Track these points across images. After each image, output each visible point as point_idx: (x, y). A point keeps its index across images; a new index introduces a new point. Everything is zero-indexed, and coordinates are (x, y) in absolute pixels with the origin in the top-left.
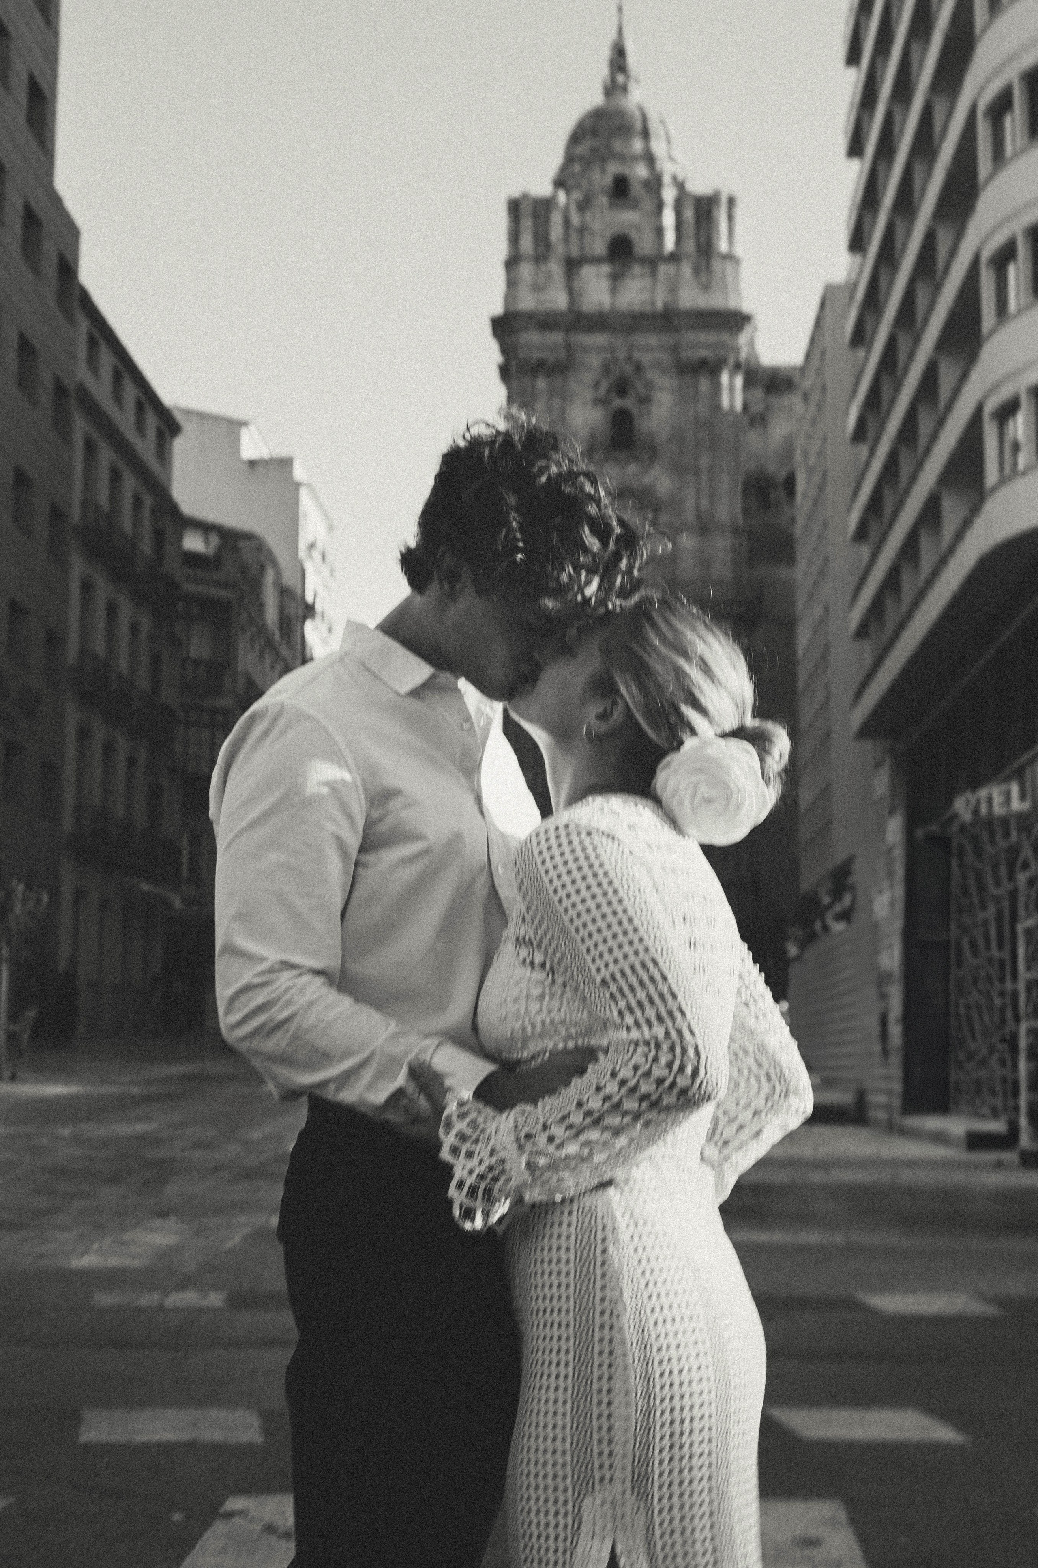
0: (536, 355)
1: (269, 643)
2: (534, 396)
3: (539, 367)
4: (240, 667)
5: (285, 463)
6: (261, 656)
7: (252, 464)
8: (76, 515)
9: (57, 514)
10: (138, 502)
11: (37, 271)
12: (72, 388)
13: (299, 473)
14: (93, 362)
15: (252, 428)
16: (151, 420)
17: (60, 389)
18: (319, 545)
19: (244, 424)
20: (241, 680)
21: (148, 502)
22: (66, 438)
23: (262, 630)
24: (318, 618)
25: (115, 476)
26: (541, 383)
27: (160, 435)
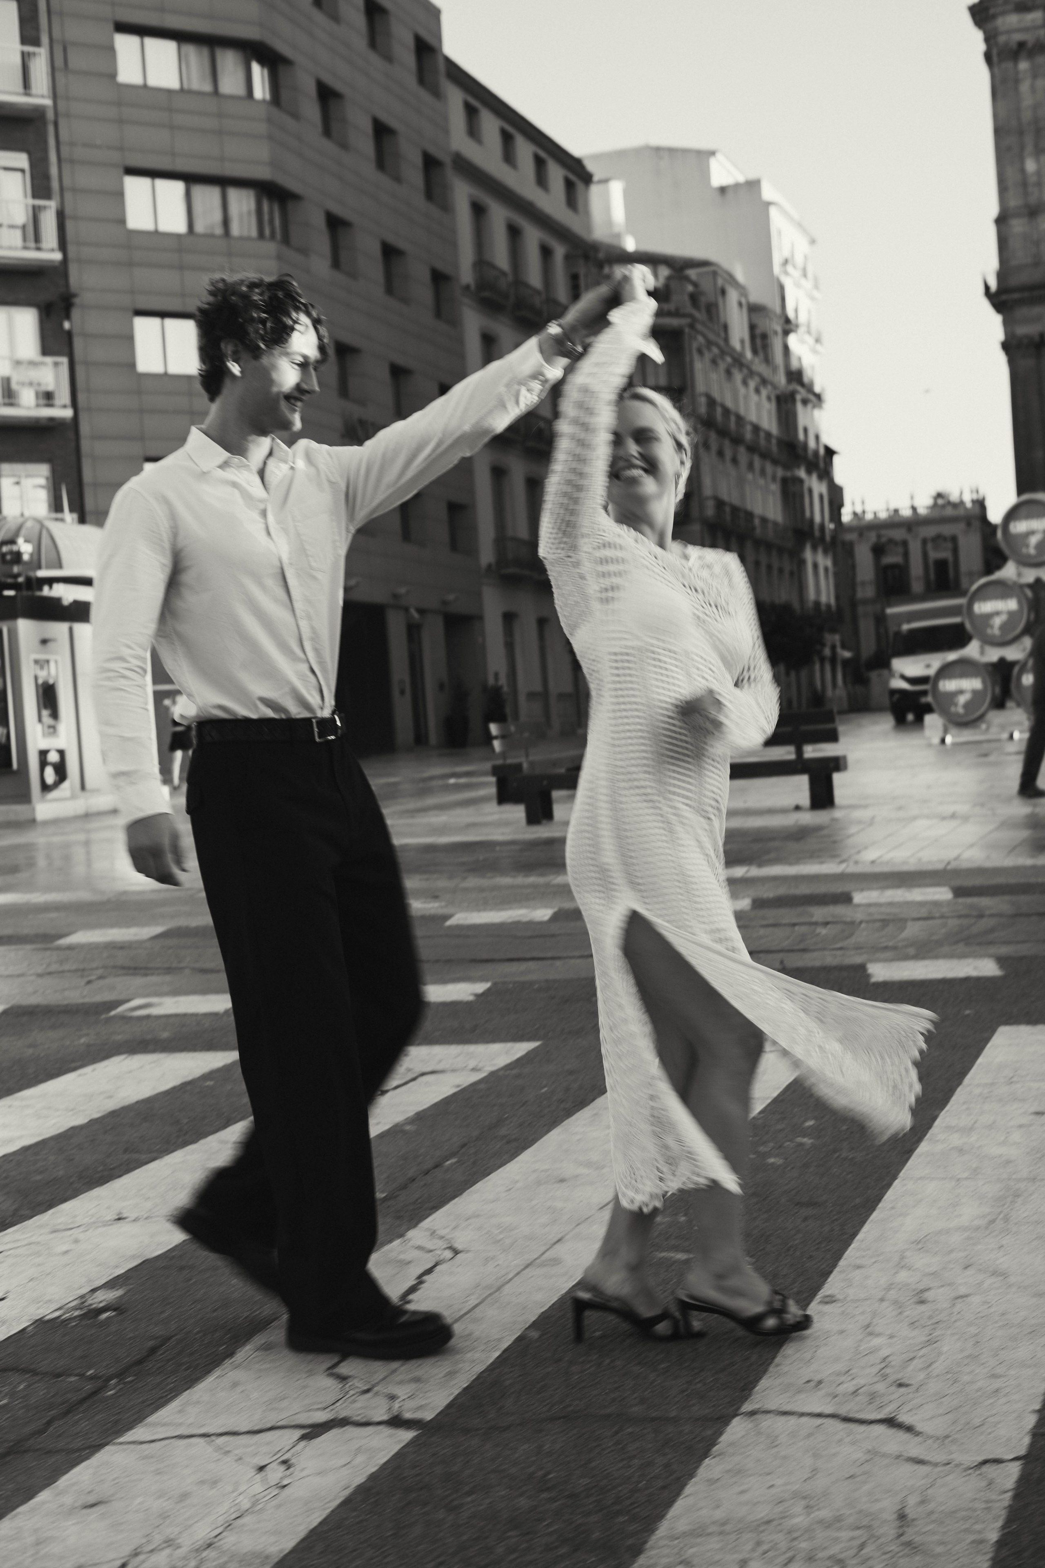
0: (1018, 37)
1: (738, 361)
2: (1017, 81)
3: (1020, 50)
4: (700, 387)
5: (753, 185)
6: (728, 373)
7: (723, 190)
8: (466, 275)
9: (439, 278)
10: (546, 252)
11: (388, 58)
12: (447, 160)
13: (768, 192)
14: (473, 131)
15: (719, 156)
16: (556, 174)
17: (430, 163)
18: (799, 259)
19: (713, 153)
20: (703, 400)
21: (560, 251)
22: (446, 207)
23: (726, 350)
24: (802, 330)
25: (514, 232)
26: (1024, 65)
27: (569, 185)
